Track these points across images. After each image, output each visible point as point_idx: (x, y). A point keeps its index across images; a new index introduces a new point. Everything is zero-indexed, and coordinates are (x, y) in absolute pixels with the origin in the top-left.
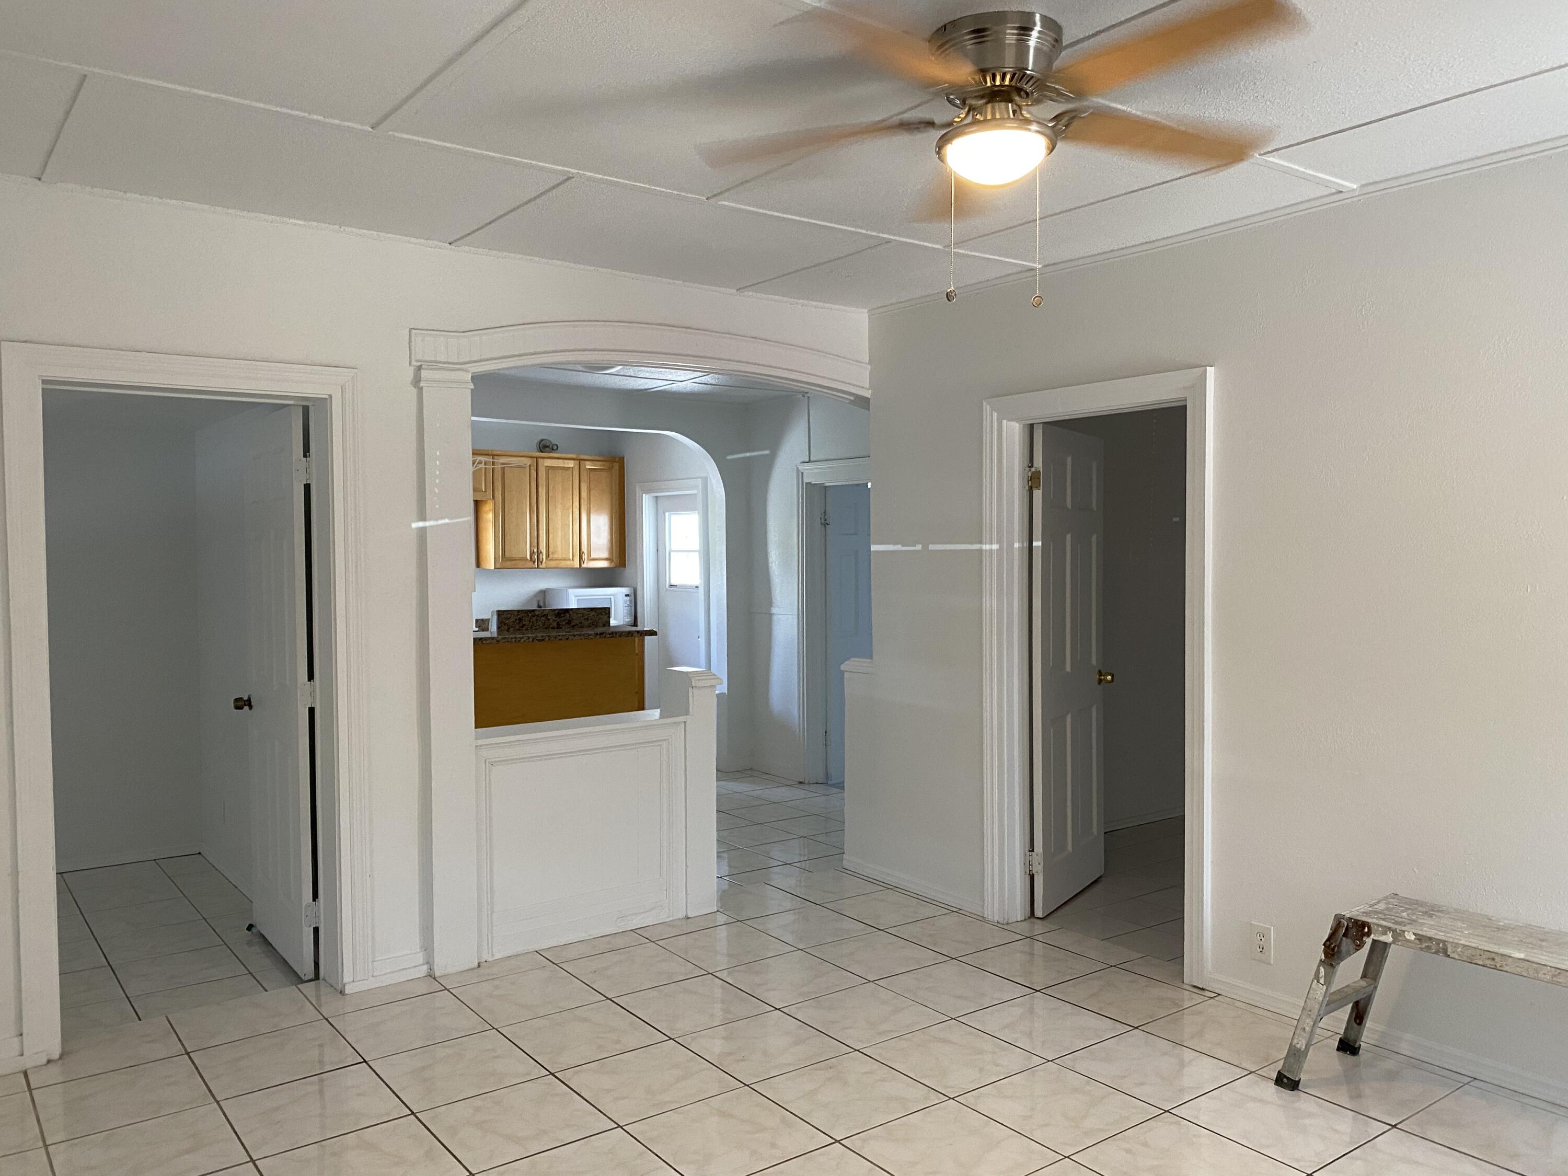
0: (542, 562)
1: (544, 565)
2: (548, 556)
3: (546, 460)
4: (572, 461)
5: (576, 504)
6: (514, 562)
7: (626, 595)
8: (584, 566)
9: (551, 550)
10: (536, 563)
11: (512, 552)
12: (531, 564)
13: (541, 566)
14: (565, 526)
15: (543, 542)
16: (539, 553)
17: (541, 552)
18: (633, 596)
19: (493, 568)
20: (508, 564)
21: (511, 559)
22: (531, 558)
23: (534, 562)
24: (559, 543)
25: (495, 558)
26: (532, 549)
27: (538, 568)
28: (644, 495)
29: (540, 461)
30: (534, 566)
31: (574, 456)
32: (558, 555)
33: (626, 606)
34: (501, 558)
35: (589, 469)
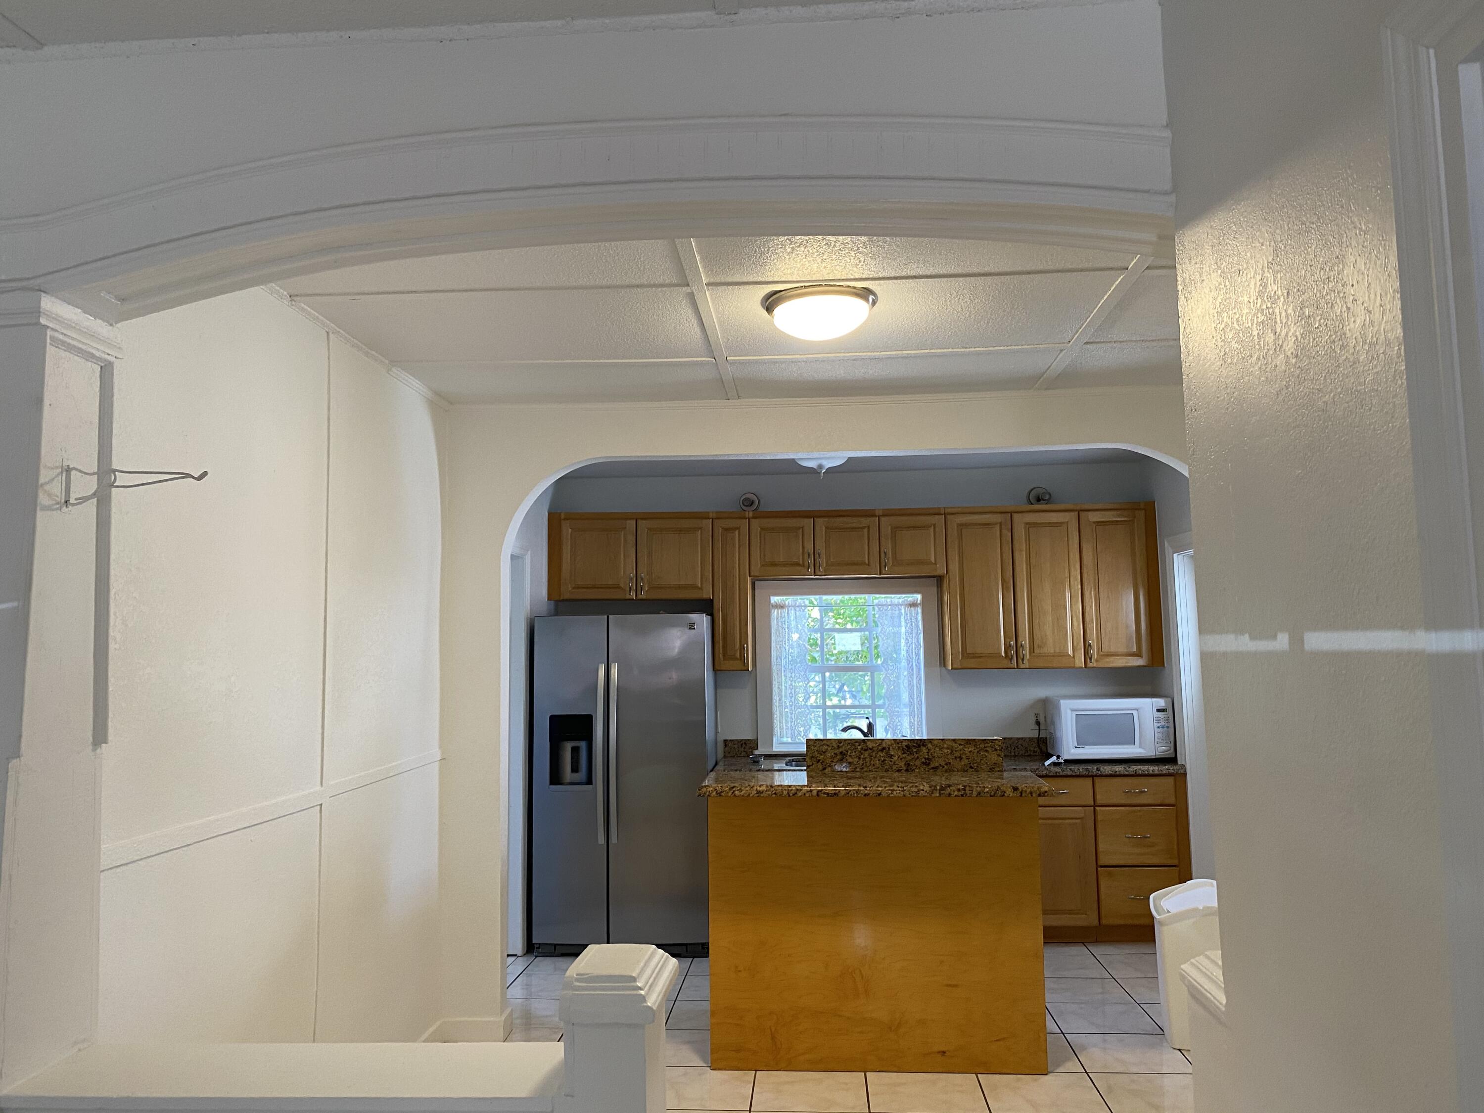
0: (1023, 660)
1: (1026, 664)
2: (1032, 650)
3: (1026, 514)
4: (1068, 514)
6: (982, 660)
7: (1158, 710)
8: (1093, 664)
9: (1036, 642)
10: (1015, 662)
11: (977, 645)
12: (1006, 663)
13: (1022, 666)
14: (1059, 607)
15: (1024, 632)
16: (1019, 646)
17: (1022, 646)
18: (1171, 711)
19: (950, 668)
20: (971, 662)
21: (974, 656)
22: (1006, 652)
23: (1011, 660)
24: (1049, 632)
25: (952, 654)
26: (1008, 640)
27: (1017, 668)
28: (1175, 554)
29: (1017, 516)
30: (1011, 666)
31: (1070, 506)
32: (1049, 649)
33: (1159, 727)
34: (963, 656)
35: (1094, 522)
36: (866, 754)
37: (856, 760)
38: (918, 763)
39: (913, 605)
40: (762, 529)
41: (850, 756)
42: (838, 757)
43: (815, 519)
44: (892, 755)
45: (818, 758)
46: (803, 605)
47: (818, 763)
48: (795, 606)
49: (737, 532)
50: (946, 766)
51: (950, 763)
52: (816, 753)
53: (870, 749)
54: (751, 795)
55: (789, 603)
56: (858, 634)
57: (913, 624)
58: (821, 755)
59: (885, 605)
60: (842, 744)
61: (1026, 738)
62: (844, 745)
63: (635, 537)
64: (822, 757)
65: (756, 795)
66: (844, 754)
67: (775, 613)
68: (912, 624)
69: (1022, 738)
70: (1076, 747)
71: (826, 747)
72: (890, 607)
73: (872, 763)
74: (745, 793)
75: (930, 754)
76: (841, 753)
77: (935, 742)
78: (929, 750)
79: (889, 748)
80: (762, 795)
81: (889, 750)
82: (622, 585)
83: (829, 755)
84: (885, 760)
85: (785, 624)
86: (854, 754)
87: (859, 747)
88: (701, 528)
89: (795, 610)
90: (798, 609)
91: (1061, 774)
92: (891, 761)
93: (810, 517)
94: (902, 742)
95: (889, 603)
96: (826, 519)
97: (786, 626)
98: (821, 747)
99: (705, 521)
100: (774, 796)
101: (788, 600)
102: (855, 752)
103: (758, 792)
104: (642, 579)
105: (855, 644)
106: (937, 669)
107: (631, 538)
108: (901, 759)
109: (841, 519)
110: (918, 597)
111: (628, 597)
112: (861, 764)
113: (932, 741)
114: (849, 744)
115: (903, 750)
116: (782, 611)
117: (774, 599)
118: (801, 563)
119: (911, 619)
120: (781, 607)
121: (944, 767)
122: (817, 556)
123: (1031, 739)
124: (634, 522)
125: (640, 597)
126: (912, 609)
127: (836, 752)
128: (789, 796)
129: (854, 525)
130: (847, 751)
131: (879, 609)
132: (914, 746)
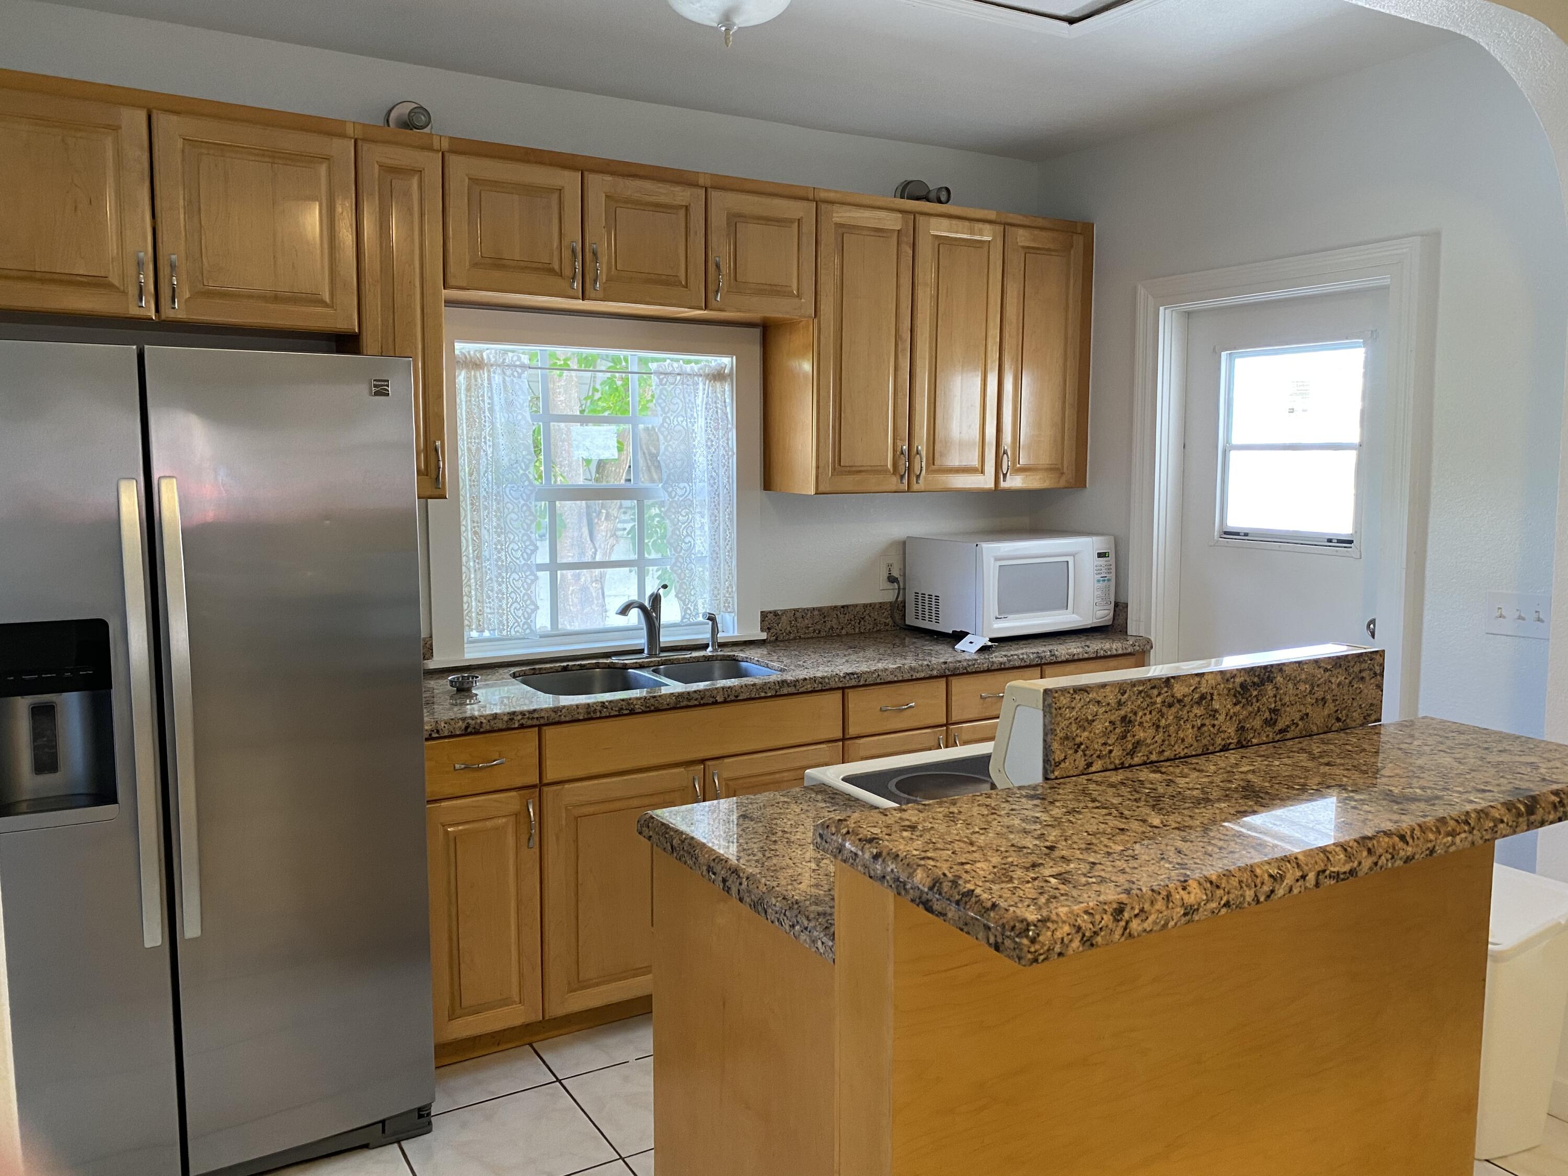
0: (918, 477)
1: (921, 485)
2: (931, 461)
3: (934, 221)
4: (987, 227)
5: (994, 333)
6: (858, 477)
7: (1100, 555)
8: (1003, 485)
9: (938, 446)
10: (905, 481)
11: (857, 454)
12: (894, 482)
13: (915, 487)
15: (922, 427)
16: (911, 454)
17: (918, 453)
18: (1112, 555)
19: (812, 492)
20: (848, 482)
21: (852, 471)
22: (895, 466)
23: (902, 477)
25: (818, 467)
26: (899, 443)
27: (909, 490)
28: (1162, 309)
29: (921, 220)
30: (901, 487)
31: (992, 215)
32: (953, 459)
33: (1099, 581)
34: (834, 469)
35: (1023, 247)
36: (1171, 714)
37: (1152, 731)
38: (1257, 723)
39: (718, 376)
40: (474, 181)
41: (1141, 724)
42: (1118, 731)
43: (586, 173)
44: (1216, 711)
45: (1078, 740)
46: (518, 363)
47: (1076, 751)
48: (502, 365)
49: (415, 181)
50: (1300, 723)
51: (1307, 715)
52: (1074, 727)
53: (1179, 701)
54: (1172, 924)
55: (489, 358)
56: (613, 427)
57: (719, 411)
58: (1084, 730)
59: (670, 374)
60: (1126, 696)
61: (875, 604)
62: (1130, 697)
63: (146, 156)
64: (1086, 734)
65: (1184, 920)
66: (1130, 722)
67: (461, 377)
68: (717, 412)
69: (871, 605)
70: (997, 618)
71: (1094, 708)
72: (678, 378)
73: (1181, 734)
74: (1155, 923)
75: (1278, 697)
76: (1124, 719)
77: (1288, 670)
78: (1277, 689)
79: (1212, 694)
80: (1196, 917)
81: (1212, 699)
82: (115, 280)
83: (1099, 727)
84: (1203, 725)
85: (483, 401)
86: (1148, 717)
87: (1159, 700)
88: (327, 159)
89: (504, 373)
90: (509, 372)
91: (1007, 666)
92: (1214, 726)
93: (573, 168)
94: (1234, 677)
95: (677, 371)
96: (608, 178)
97: (487, 406)
98: (1084, 711)
99: (337, 143)
100: (1224, 911)
101: (489, 351)
102: (1150, 713)
103: (1189, 911)
104: (173, 266)
105: (606, 448)
106: (758, 493)
107: (137, 156)
108: (1231, 718)
109: (638, 183)
110: (726, 362)
111: (134, 311)
112: (1160, 741)
113: (1284, 668)
114: (1140, 692)
115: (1235, 696)
116: (478, 375)
117: (461, 348)
118: (557, 267)
119: (716, 403)
120: (476, 364)
121: (1297, 725)
122: (588, 256)
123: (881, 605)
124: (142, 116)
125: (168, 313)
126: (718, 384)
127: (1112, 718)
128: (1258, 902)
129: (663, 199)
130: (1135, 714)
131: (661, 380)
132: (1254, 683)
